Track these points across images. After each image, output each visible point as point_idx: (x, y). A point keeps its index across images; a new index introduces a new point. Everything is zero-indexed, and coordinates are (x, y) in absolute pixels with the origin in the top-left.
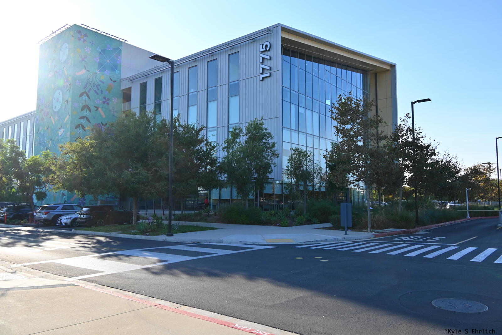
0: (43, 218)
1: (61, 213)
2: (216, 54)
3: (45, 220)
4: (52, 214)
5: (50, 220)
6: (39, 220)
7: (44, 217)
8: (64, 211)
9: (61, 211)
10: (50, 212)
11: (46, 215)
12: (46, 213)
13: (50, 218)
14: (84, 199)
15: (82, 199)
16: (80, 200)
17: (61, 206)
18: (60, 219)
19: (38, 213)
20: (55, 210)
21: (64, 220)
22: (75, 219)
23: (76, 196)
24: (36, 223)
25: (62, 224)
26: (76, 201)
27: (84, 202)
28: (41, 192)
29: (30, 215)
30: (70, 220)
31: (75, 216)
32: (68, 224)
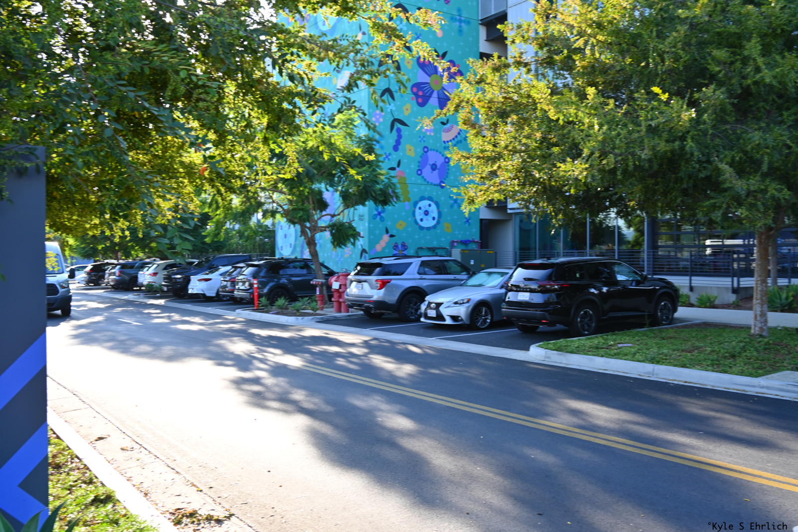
0: (375, 298)
1: (424, 284)
3: (380, 304)
4: (397, 286)
5: (392, 305)
6: (357, 303)
7: (377, 295)
8: (424, 276)
9: (419, 276)
10: (391, 280)
11: (383, 290)
12: (384, 284)
13: (393, 298)
14: (404, 246)
15: (400, 246)
16: (396, 247)
17: (416, 262)
18: (430, 303)
19: (354, 284)
20: (402, 274)
21: (449, 307)
22: (481, 304)
23: (386, 238)
24: (339, 311)
25: (444, 320)
26: (387, 251)
27: (405, 252)
28: (342, 225)
29: (318, 289)
30: (468, 307)
31: (477, 295)
32: (462, 320)
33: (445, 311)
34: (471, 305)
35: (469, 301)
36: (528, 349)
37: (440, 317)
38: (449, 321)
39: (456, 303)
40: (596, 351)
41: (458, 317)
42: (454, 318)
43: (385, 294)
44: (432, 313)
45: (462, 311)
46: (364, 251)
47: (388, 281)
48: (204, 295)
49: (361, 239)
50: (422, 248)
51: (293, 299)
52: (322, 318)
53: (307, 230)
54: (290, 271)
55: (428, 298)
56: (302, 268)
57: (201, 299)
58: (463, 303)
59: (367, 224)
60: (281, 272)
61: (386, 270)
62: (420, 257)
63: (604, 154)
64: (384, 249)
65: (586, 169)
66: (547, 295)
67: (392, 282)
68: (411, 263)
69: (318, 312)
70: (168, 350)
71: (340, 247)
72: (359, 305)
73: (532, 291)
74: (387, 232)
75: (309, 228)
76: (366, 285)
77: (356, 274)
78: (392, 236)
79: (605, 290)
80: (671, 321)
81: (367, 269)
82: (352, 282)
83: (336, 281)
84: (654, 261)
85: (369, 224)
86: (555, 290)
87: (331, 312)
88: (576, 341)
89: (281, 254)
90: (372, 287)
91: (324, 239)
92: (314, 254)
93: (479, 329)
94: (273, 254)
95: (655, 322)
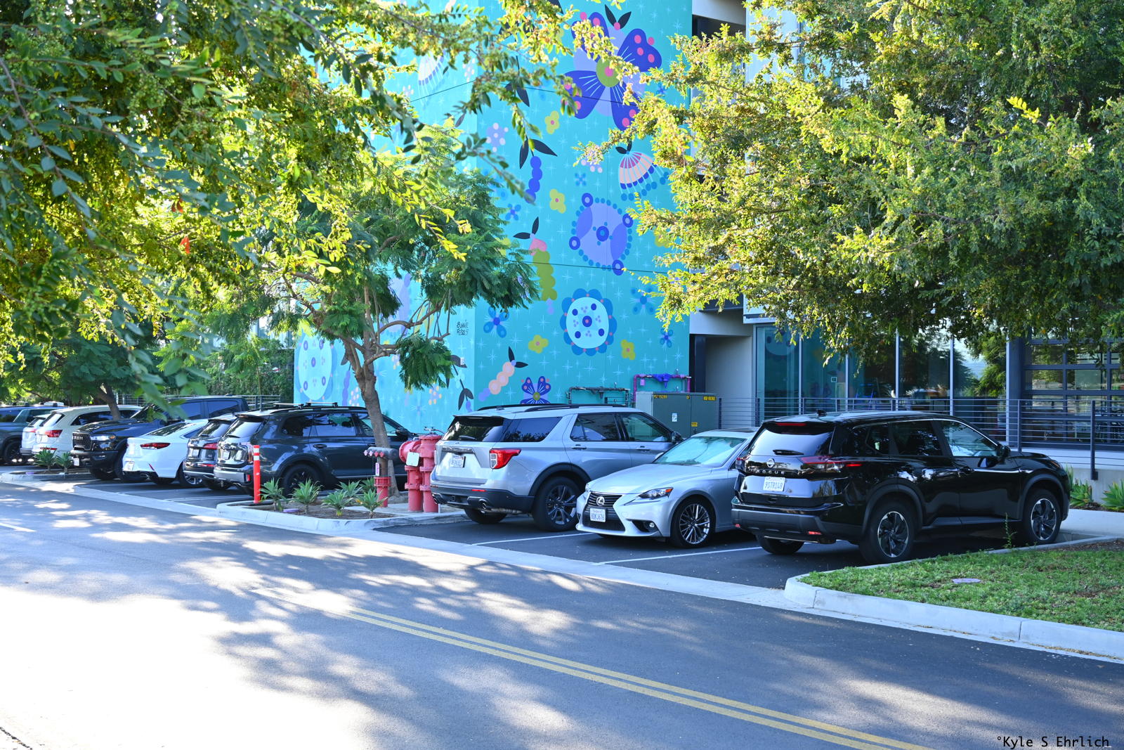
0: (489, 485)
1: (581, 458)
3: (500, 497)
4: (532, 462)
5: (520, 498)
6: (453, 496)
7: (493, 479)
8: (583, 444)
9: (573, 444)
10: (520, 450)
11: (504, 469)
12: (505, 458)
13: (523, 486)
14: (544, 385)
15: (535, 384)
16: (527, 386)
17: (568, 417)
18: (594, 496)
19: (449, 455)
20: (541, 439)
21: (630, 503)
22: (693, 498)
23: (509, 367)
24: (419, 508)
25: (622, 528)
26: (510, 393)
27: (545, 397)
28: (424, 344)
29: (377, 465)
30: (670, 503)
31: (685, 482)
32: (656, 528)
33: (624, 512)
34: (674, 499)
35: (668, 493)
36: (781, 586)
37: (614, 522)
38: (630, 531)
39: (644, 496)
40: (911, 590)
41: (649, 522)
42: (641, 525)
43: (508, 477)
44: (598, 515)
45: (656, 513)
46: (466, 393)
47: (515, 453)
48: (153, 475)
49: (460, 370)
50: (578, 389)
51: (329, 484)
52: (385, 523)
53: (359, 353)
54: (323, 431)
55: (591, 486)
56: (345, 424)
57: (148, 482)
58: (658, 496)
59: (472, 342)
60: (306, 432)
61: (512, 432)
62: (577, 406)
63: (923, 222)
64: (504, 389)
65: (890, 247)
66: (818, 484)
67: (522, 453)
68: (559, 419)
69: (377, 510)
70: (90, 580)
71: (418, 386)
72: (459, 499)
73: (789, 475)
74: (511, 357)
75: (363, 349)
76: (470, 458)
77: (449, 439)
78: (520, 365)
79: (928, 474)
80: (1056, 536)
81: (473, 428)
82: (445, 451)
83: (413, 451)
84: (1022, 421)
85: (476, 341)
86: (833, 474)
87: (402, 510)
88: (872, 572)
89: (303, 396)
90: (482, 464)
91: (389, 368)
92: (372, 398)
93: (687, 547)
94: (289, 395)
95: (1023, 538)
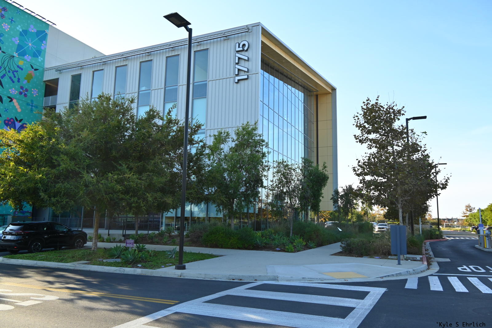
2: (178, 49)
66: (18, 237)
73: (12, 235)
86: (22, 235)
